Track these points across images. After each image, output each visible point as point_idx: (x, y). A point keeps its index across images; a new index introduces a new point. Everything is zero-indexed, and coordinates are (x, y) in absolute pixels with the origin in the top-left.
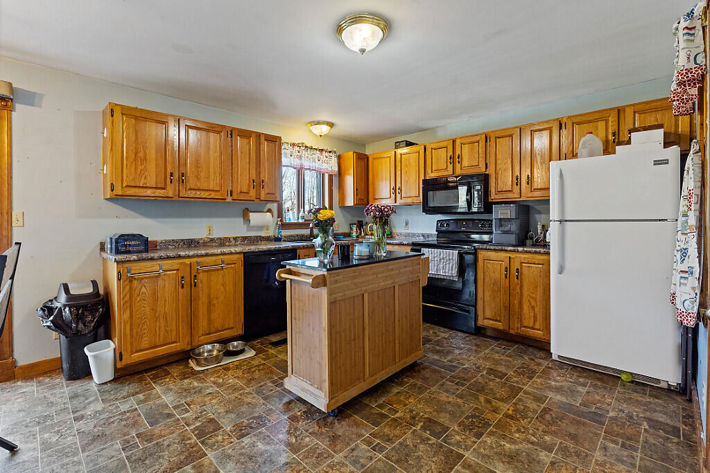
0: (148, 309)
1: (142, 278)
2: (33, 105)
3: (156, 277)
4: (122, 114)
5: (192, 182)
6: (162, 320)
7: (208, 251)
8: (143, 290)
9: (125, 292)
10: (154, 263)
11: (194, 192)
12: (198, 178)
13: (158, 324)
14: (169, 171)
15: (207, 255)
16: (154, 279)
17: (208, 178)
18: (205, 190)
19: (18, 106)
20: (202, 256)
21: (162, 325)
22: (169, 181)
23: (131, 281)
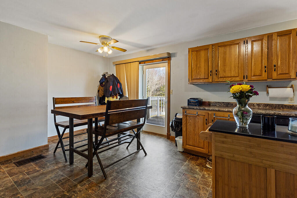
0: (192, 130)
1: (190, 116)
2: (175, 57)
3: (195, 117)
4: (192, 51)
5: (221, 74)
6: (197, 136)
7: (219, 109)
8: (190, 121)
9: (184, 120)
10: (195, 110)
11: (222, 79)
12: (225, 71)
13: (196, 137)
14: (210, 70)
15: (219, 111)
16: (194, 118)
17: (231, 70)
18: (229, 77)
19: (172, 58)
20: (216, 111)
21: (197, 139)
22: (210, 75)
23: (186, 116)
